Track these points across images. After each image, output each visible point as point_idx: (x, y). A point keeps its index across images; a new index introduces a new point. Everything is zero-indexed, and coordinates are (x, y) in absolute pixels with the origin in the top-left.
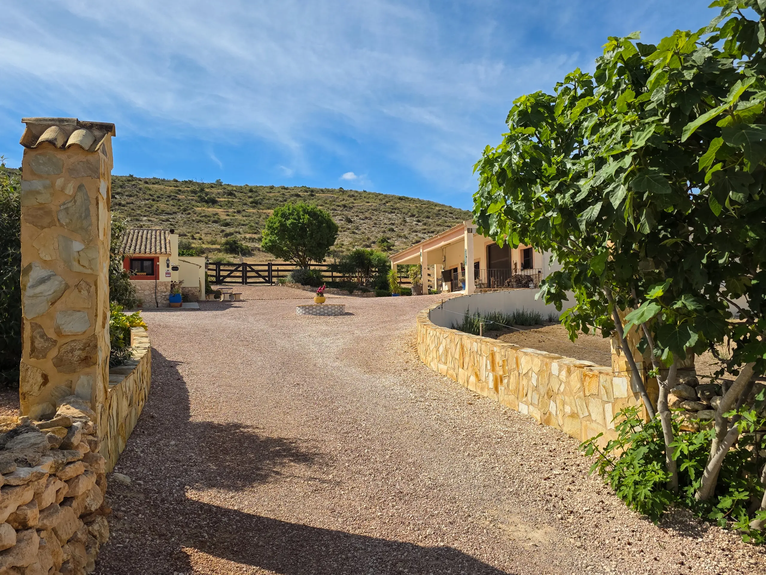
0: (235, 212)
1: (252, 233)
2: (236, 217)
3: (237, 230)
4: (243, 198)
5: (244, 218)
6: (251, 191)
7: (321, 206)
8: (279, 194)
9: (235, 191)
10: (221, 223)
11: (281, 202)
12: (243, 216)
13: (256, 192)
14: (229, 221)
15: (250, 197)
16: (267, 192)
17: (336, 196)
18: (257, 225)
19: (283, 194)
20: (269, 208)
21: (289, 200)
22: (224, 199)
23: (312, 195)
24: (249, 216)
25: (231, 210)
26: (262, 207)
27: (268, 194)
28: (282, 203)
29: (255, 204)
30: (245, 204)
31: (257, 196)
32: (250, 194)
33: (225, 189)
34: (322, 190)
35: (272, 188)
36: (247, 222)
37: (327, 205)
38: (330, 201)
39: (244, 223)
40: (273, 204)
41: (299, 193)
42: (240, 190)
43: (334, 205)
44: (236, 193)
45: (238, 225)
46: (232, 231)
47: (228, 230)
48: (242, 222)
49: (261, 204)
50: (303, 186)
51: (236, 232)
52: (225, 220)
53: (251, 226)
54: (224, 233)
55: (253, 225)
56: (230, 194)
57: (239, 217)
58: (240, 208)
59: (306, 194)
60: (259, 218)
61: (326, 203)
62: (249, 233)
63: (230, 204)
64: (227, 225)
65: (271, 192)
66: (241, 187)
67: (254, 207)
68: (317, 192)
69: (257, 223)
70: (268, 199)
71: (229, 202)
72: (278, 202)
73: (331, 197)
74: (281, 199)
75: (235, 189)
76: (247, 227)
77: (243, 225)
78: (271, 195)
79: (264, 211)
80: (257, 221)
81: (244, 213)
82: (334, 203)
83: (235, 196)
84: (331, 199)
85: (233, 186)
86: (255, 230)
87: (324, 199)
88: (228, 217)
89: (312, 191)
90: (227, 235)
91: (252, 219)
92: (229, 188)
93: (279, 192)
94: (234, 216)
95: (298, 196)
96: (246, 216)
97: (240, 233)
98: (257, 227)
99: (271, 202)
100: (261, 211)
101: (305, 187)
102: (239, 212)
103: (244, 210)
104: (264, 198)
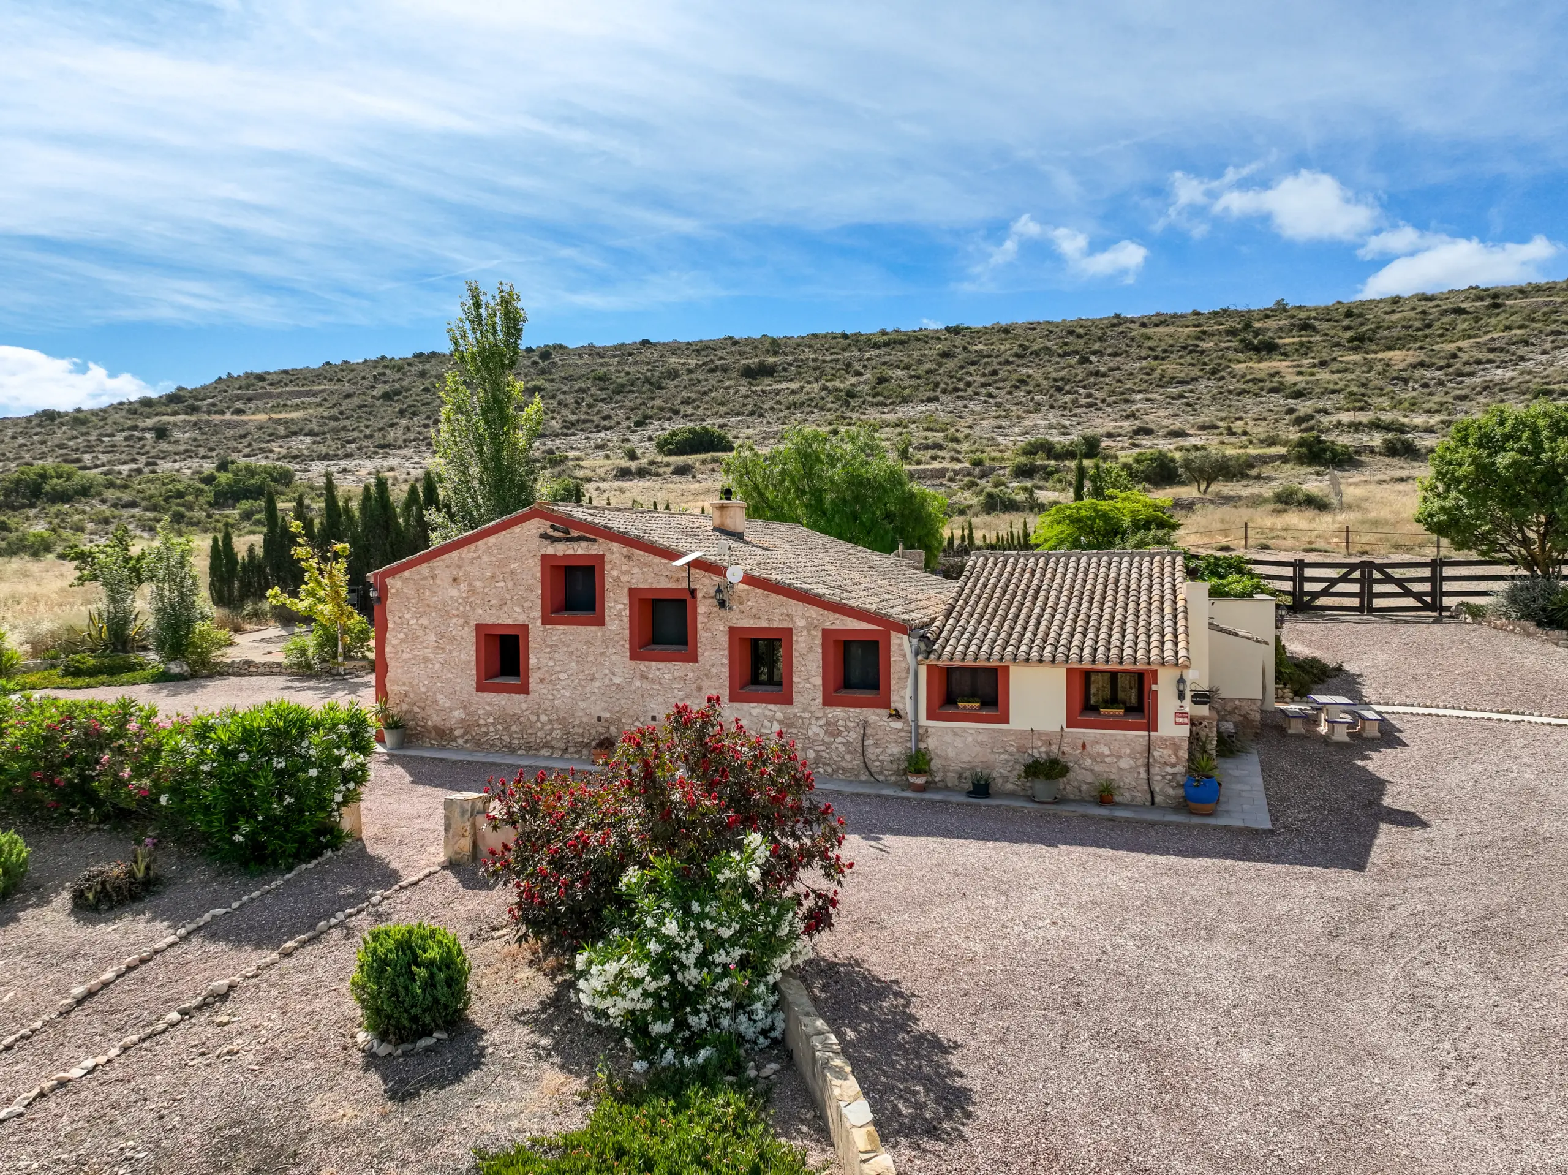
0: (1314, 366)
1: (1354, 409)
2: (1318, 377)
3: (1320, 405)
4: (1332, 332)
5: (1336, 376)
6: (1349, 314)
7: (1521, 327)
8: (1412, 314)
9: (1315, 319)
10: (1288, 391)
11: (1418, 330)
12: (1333, 372)
13: (1361, 315)
14: (1303, 385)
15: (1348, 328)
16: (1386, 313)
17: (1559, 300)
18: (1363, 390)
19: (1424, 312)
20: (1389, 348)
21: (1437, 324)
22: (1291, 340)
23: (1497, 306)
24: (1346, 370)
25: (1306, 362)
26: (1374, 347)
27: (1387, 317)
28: (1420, 333)
29: (1359, 342)
30: (1338, 344)
31: (1362, 324)
32: (1347, 322)
33: (1293, 317)
34: (1521, 291)
35: (1396, 301)
36: (1341, 385)
37: (1535, 325)
38: (1545, 314)
39: (1337, 387)
40: (1399, 339)
41: (1463, 305)
42: (1326, 315)
43: (1555, 321)
44: (1316, 323)
45: (1323, 393)
46: (1310, 411)
47: (1304, 407)
48: (1331, 386)
49: (1371, 340)
50: (1471, 288)
51: (1319, 411)
52: (1295, 384)
53: (1352, 394)
54: (1294, 416)
55: (1355, 389)
56: (1305, 326)
57: (1324, 375)
58: (1325, 356)
59: (1479, 304)
60: (1369, 372)
61: (1533, 320)
62: (1348, 410)
63: (1305, 349)
64: (1298, 395)
65: (1393, 312)
66: (1327, 308)
67: (1355, 349)
68: (1508, 296)
69: (1363, 385)
70: (1388, 328)
71: (1302, 344)
72: (1411, 332)
73: (1547, 304)
74: (1417, 324)
75: (1313, 314)
76: (1341, 396)
77: (1334, 392)
78: (1395, 317)
79: (1380, 356)
80: (1364, 381)
81: (1335, 366)
82: (1554, 317)
83: (1314, 329)
84: (1545, 309)
85: (1309, 310)
86: (1360, 401)
87: (1527, 312)
88: (1300, 378)
89: (1496, 296)
90: (1299, 421)
91: (1353, 376)
92: (1303, 315)
93: (1414, 309)
94: (1312, 374)
95: (1460, 311)
96: (1339, 372)
97: (1326, 412)
98: (1363, 395)
99: (1395, 333)
100: (1373, 356)
101: (1477, 288)
102: (1323, 364)
103: (1335, 359)
104: (1378, 328)
